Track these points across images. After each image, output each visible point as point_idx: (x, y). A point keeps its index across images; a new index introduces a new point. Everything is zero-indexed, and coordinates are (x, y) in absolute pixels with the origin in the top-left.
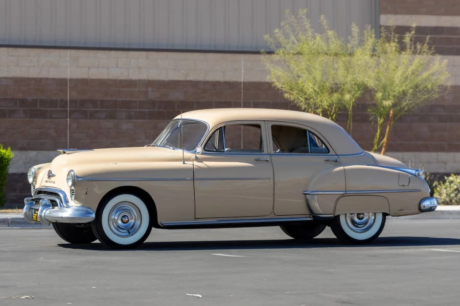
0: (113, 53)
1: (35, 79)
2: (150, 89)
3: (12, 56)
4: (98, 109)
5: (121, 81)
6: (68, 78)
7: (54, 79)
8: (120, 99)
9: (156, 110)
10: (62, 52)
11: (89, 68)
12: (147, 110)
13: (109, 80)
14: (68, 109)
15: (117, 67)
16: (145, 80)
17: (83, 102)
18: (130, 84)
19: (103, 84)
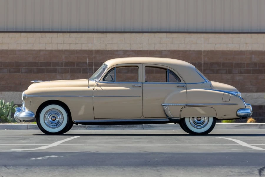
0: (230, 35)
1: (182, 51)
2: (253, 56)
3: (169, 38)
4: (221, 68)
5: (235, 52)
6: (203, 50)
7: (193, 51)
8: (235, 62)
9: (257, 68)
10: (199, 35)
11: (215, 44)
12: (252, 68)
13: (228, 51)
14: (203, 68)
15: (233, 43)
16: (250, 51)
17: (212, 64)
18: (241, 53)
19: (224, 53)
